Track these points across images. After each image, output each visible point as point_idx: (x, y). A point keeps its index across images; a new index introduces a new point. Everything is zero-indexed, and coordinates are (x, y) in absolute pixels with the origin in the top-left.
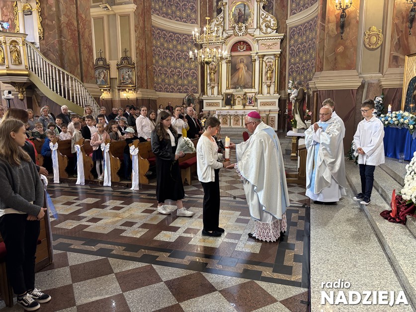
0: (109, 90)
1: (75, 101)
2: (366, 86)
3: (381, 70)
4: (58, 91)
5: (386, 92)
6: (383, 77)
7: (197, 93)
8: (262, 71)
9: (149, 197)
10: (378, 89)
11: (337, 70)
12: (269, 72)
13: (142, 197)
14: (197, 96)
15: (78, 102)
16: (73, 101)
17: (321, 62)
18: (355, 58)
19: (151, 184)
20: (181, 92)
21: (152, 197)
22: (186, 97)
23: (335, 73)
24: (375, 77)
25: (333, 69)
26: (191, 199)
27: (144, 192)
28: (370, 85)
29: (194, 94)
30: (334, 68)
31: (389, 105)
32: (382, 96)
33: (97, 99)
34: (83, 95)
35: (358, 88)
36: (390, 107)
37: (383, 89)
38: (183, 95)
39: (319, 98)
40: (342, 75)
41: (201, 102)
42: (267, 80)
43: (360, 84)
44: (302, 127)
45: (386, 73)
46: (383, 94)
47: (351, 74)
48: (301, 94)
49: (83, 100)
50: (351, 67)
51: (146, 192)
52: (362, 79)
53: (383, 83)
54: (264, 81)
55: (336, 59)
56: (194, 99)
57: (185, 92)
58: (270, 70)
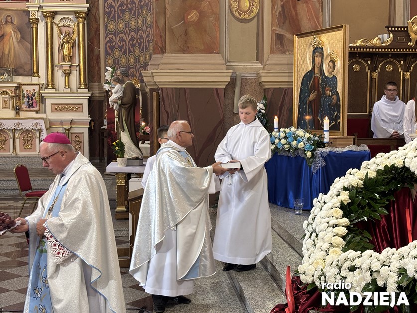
2: (238, 83)
3: (259, 58)
5: (270, 93)
6: (264, 70)
8: (52, 43)
10: (257, 89)
11: (190, 53)
12: (66, 46)
17: (161, 37)
18: (218, 35)
23: (187, 58)
24: (251, 68)
25: (184, 52)
28: (244, 81)
30: (185, 49)
31: (276, 117)
32: (264, 102)
35: (227, 86)
36: (276, 120)
37: (265, 90)
39: (162, 103)
40: (199, 62)
42: (64, 60)
43: (228, 79)
44: (134, 155)
45: (268, 63)
46: (265, 98)
47: (212, 62)
48: (129, 94)
50: (212, 48)
52: (231, 71)
53: (263, 79)
54: (56, 62)
55: (186, 33)
58: (68, 42)
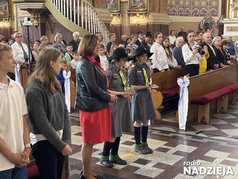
0: (119, 15)
1: (86, 27)
4: (71, 17)
7: (216, 15)
9: (163, 134)
13: (154, 133)
14: (216, 19)
15: (89, 29)
16: (84, 28)
19: (164, 120)
20: (198, 16)
21: (165, 135)
22: (202, 21)
26: (210, 141)
27: (156, 128)
29: (213, 17)
33: (107, 25)
34: (94, 22)
38: (200, 19)
41: (221, 27)
49: (94, 26)
51: (158, 128)
56: (212, 23)
57: (201, 15)
